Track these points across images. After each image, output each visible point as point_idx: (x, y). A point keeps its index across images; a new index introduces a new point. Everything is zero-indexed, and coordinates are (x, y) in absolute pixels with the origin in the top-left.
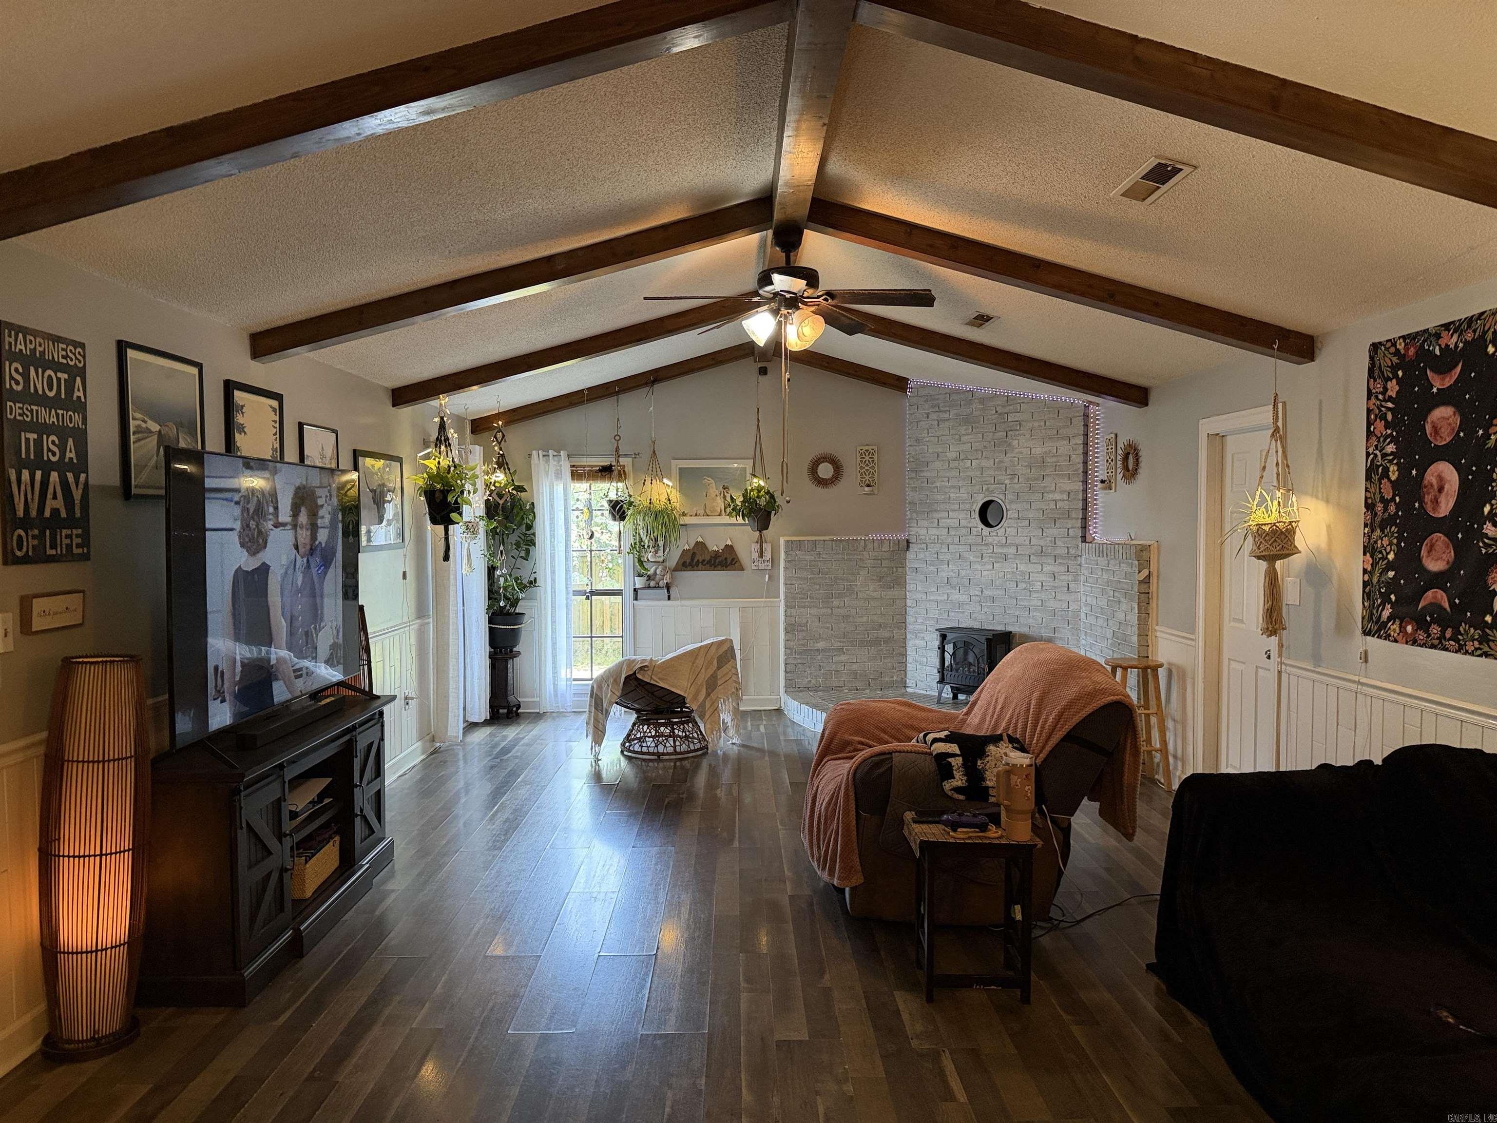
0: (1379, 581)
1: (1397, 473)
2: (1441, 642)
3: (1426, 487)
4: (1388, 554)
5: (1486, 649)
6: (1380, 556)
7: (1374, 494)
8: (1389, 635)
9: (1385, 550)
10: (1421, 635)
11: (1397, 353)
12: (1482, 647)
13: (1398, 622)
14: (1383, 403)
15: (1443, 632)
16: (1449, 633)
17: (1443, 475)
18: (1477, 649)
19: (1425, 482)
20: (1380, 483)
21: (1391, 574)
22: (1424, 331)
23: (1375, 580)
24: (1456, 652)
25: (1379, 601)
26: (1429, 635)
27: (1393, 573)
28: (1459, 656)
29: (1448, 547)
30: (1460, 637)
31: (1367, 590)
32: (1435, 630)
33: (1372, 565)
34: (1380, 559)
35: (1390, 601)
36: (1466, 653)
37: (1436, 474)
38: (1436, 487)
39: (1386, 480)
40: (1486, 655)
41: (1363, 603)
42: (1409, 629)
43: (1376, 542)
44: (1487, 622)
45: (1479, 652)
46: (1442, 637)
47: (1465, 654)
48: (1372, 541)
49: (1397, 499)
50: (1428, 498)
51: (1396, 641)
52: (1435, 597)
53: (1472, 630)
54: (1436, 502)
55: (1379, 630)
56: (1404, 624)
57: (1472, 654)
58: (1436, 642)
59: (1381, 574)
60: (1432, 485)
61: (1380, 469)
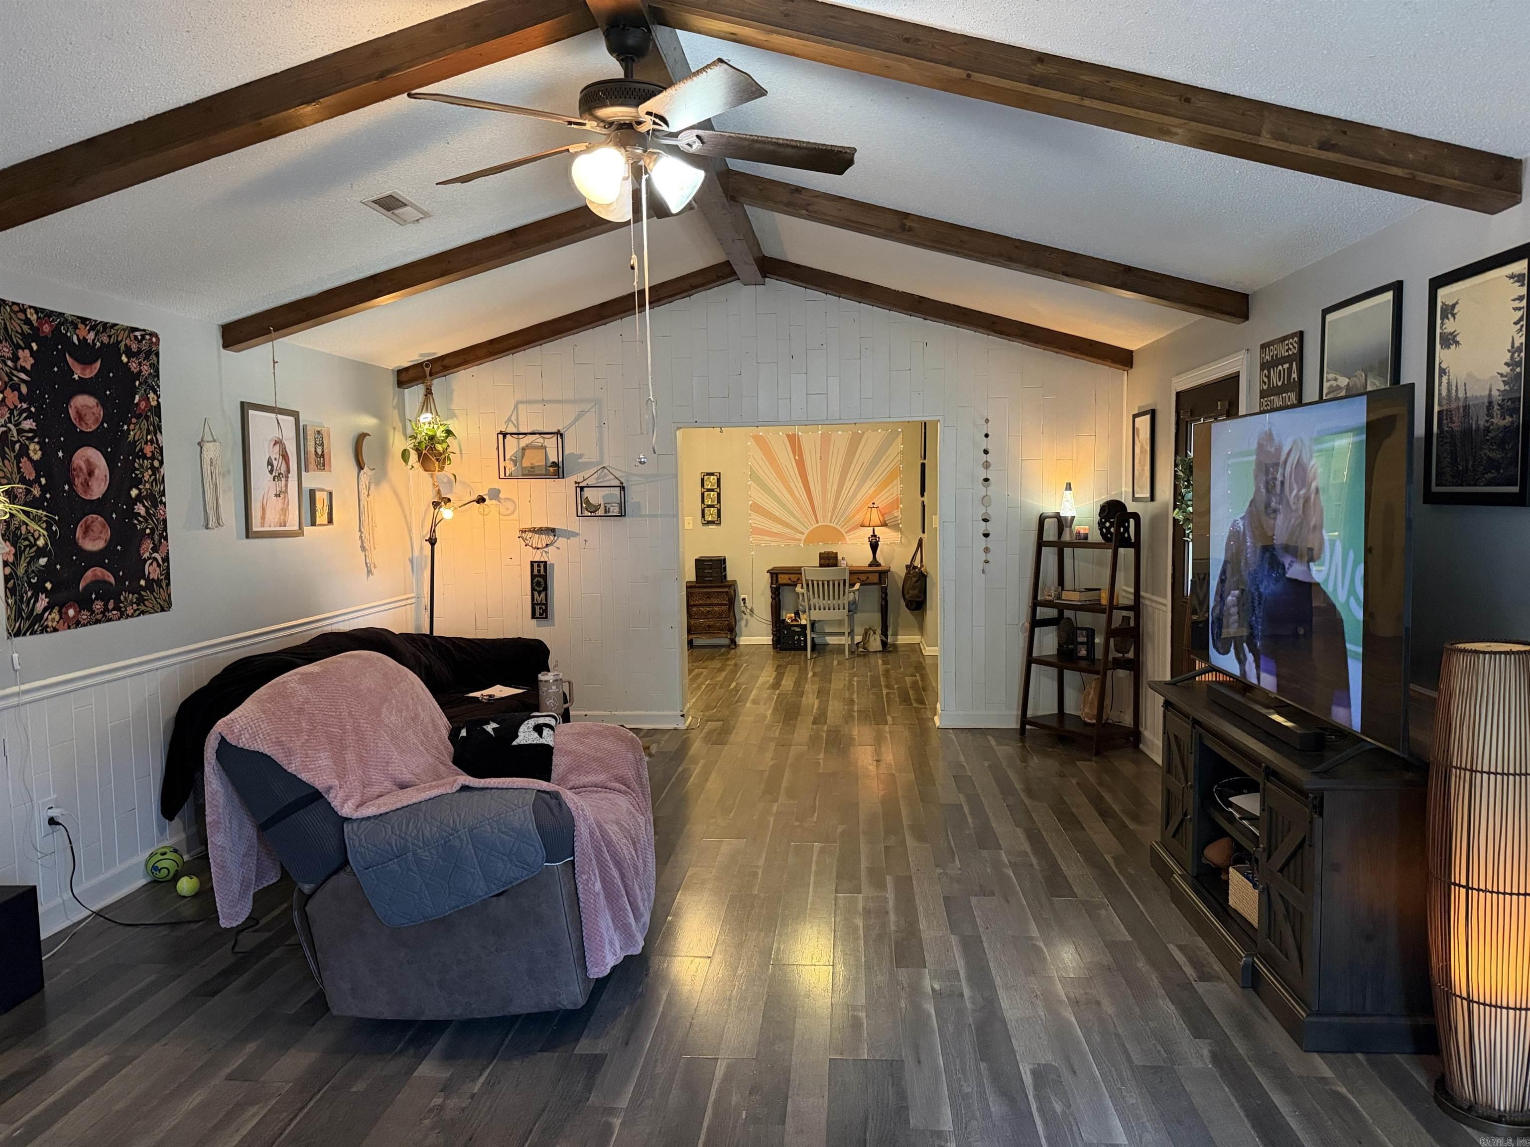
0: (26, 571)
1: (39, 453)
2: (104, 615)
3: (75, 470)
4: (36, 540)
5: (142, 608)
6: (27, 543)
7: (11, 473)
8: (47, 626)
9: (33, 536)
10: (85, 615)
11: (28, 321)
12: (140, 607)
13: (56, 610)
14: (15, 372)
15: (106, 605)
16: (111, 605)
17: (91, 460)
18: (135, 611)
19: (74, 465)
20: (19, 462)
21: (43, 561)
22: (60, 313)
23: (21, 571)
24: (119, 619)
25: (29, 594)
26: (93, 612)
27: (45, 559)
28: (123, 622)
29: (104, 527)
30: (122, 605)
31: (10, 584)
32: (98, 606)
33: (15, 555)
34: (26, 547)
35: (45, 590)
36: (128, 616)
37: (84, 458)
38: (85, 471)
39: (25, 459)
40: (143, 613)
41: (7, 602)
42: (71, 612)
43: (19, 528)
44: (141, 586)
45: (138, 612)
46: (106, 609)
47: (127, 618)
48: (12, 527)
49: (43, 481)
50: (77, 481)
51: (55, 630)
52: (95, 575)
53: (131, 595)
54: (86, 485)
55: (32, 625)
56: (64, 610)
57: (132, 616)
58: (99, 617)
59: (29, 563)
60: (81, 469)
61: (17, 446)
